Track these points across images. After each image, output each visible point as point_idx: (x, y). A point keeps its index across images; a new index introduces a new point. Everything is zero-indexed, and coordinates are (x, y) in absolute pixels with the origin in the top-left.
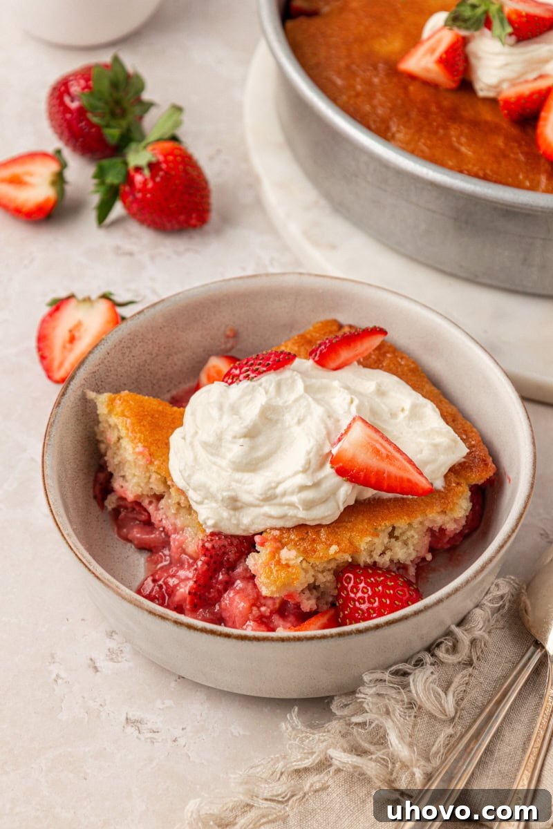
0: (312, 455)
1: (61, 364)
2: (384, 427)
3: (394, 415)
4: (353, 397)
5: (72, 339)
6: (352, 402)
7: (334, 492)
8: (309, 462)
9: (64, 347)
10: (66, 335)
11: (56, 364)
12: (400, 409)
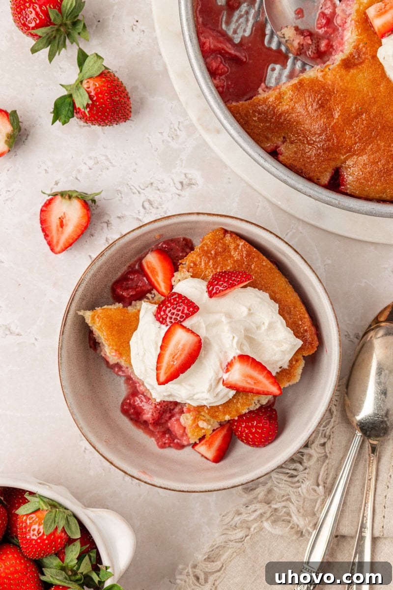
0: (212, 381)
1: (58, 242)
2: (253, 337)
3: (258, 328)
4: (234, 335)
5: (62, 225)
6: (234, 337)
7: (226, 395)
8: (211, 386)
9: (58, 230)
10: (58, 222)
11: (55, 241)
12: (262, 323)
